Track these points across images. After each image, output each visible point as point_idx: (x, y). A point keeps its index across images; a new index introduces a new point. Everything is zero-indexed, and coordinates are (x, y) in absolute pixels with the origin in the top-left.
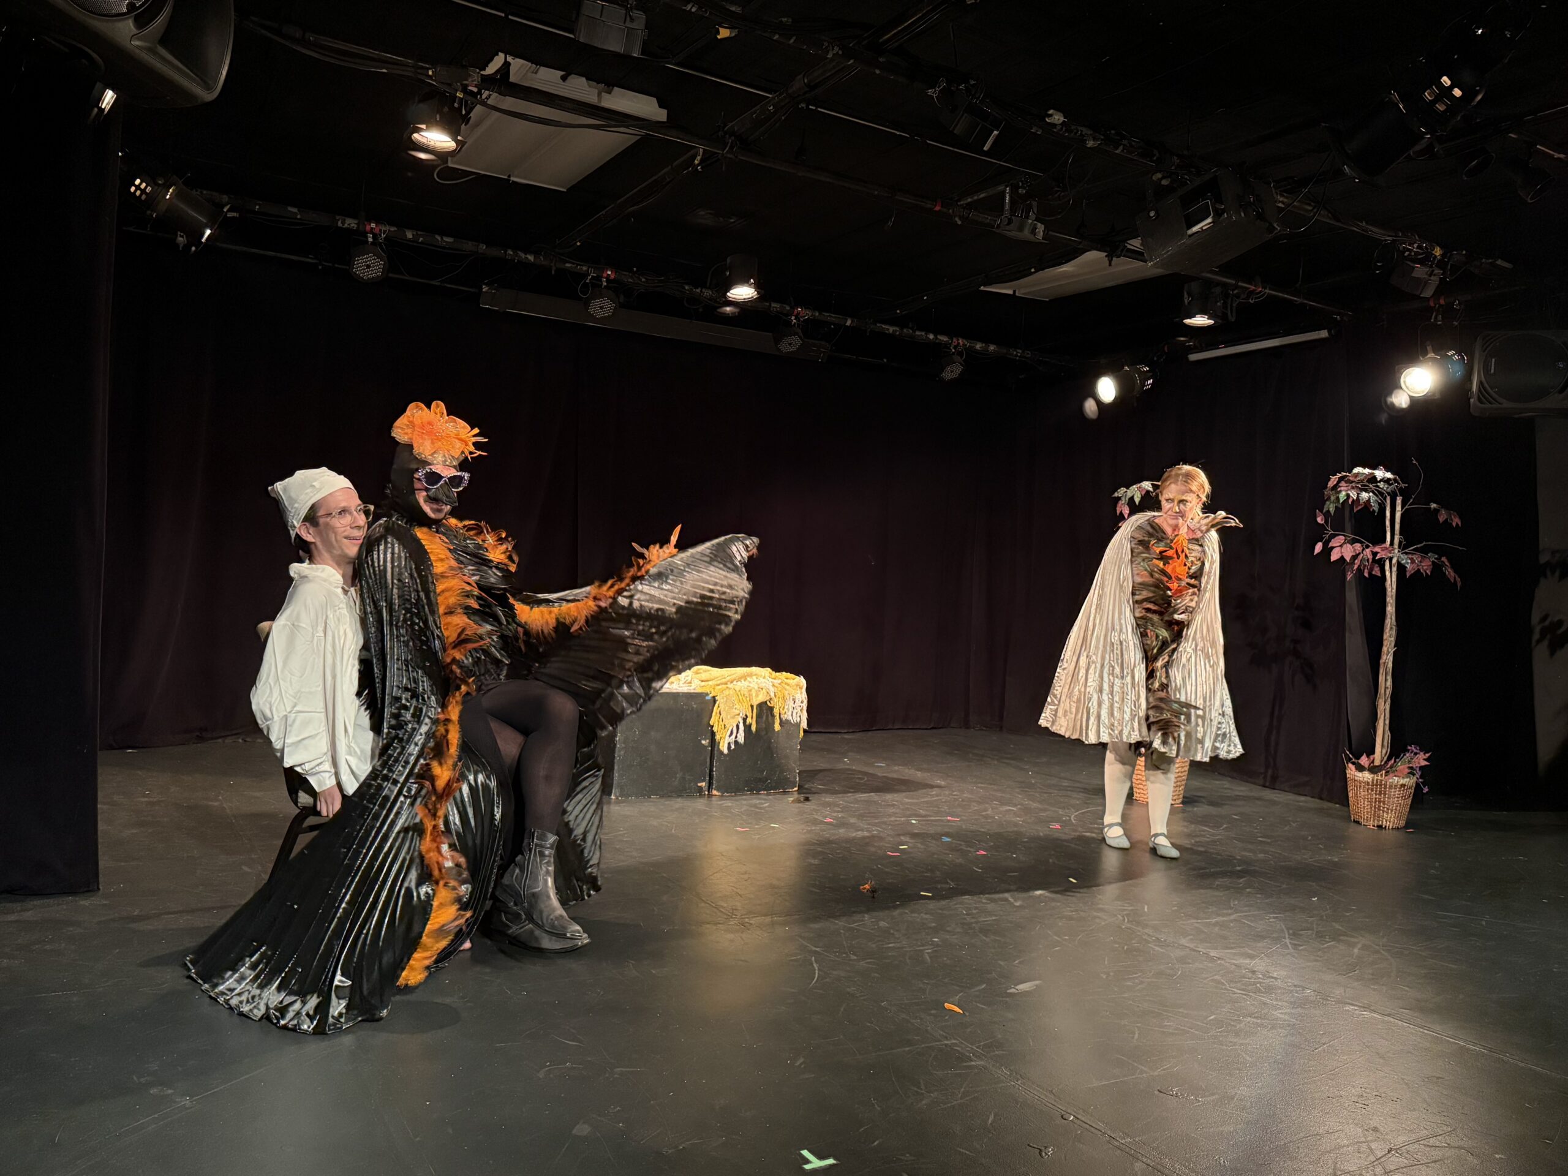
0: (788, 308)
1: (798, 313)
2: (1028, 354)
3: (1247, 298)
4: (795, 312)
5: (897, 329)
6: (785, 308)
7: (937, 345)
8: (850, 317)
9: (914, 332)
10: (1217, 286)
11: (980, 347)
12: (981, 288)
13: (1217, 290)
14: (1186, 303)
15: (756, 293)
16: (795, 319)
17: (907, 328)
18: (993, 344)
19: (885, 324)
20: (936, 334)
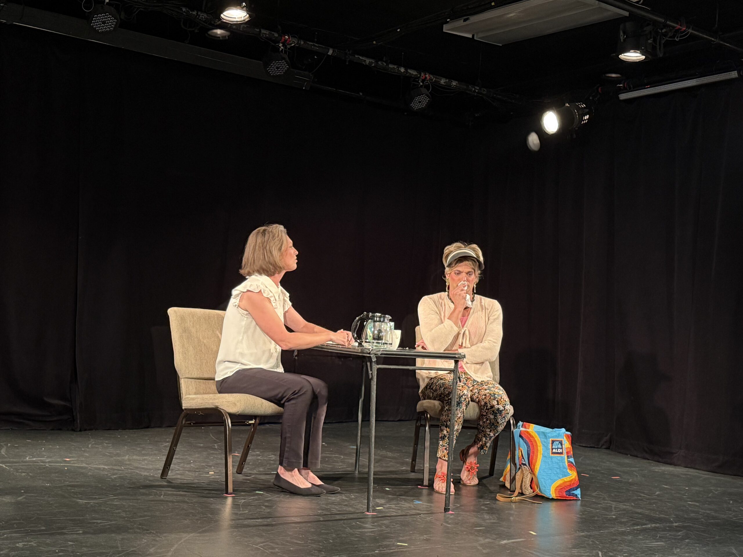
0: (276, 35)
1: (286, 40)
2: (484, 91)
3: (673, 36)
4: (283, 40)
5: (374, 62)
6: (273, 34)
7: (408, 78)
8: (332, 47)
9: (387, 64)
10: (648, 25)
11: (444, 83)
12: (446, 29)
13: (648, 29)
14: (622, 41)
15: (248, 15)
16: (283, 46)
17: (381, 60)
18: (455, 80)
19: (363, 56)
20: (406, 68)
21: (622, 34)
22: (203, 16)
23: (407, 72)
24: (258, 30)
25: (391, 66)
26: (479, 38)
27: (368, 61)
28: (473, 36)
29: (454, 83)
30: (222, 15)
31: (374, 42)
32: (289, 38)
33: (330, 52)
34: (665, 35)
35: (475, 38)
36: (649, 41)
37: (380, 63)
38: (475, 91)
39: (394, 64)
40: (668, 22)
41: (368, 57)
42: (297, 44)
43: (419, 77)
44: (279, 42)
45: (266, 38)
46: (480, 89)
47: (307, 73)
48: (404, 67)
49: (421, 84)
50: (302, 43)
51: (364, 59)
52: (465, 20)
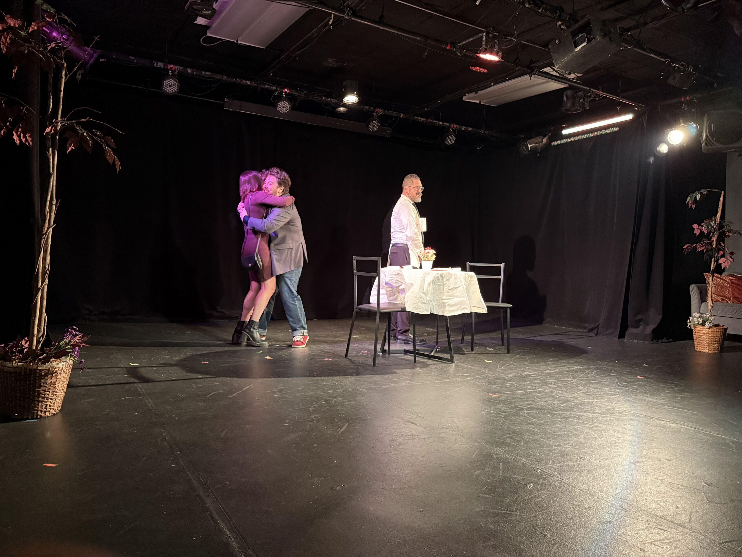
2: (487, 132)
3: (595, 97)
4: (376, 111)
5: (425, 119)
6: (371, 108)
7: (444, 127)
8: (402, 113)
9: (433, 121)
10: (580, 91)
11: (464, 129)
12: (465, 99)
13: (580, 94)
14: (565, 101)
15: (357, 99)
16: (376, 114)
17: (430, 119)
18: (470, 127)
19: (419, 117)
20: (443, 122)
21: (565, 97)
22: (334, 101)
23: (444, 124)
24: (363, 106)
25: (435, 121)
26: (484, 103)
27: (422, 119)
28: (480, 102)
29: (470, 129)
30: (344, 100)
31: (426, 109)
32: (379, 108)
33: (402, 116)
34: (590, 96)
35: (481, 103)
36: (581, 101)
37: (428, 120)
38: (481, 133)
39: (436, 120)
40: (592, 89)
41: (422, 117)
42: (383, 112)
43: (450, 127)
44: (374, 113)
45: (367, 110)
46: (484, 131)
47: (389, 128)
48: (441, 121)
49: (451, 131)
50: (386, 112)
51: (419, 118)
52: (475, 94)
